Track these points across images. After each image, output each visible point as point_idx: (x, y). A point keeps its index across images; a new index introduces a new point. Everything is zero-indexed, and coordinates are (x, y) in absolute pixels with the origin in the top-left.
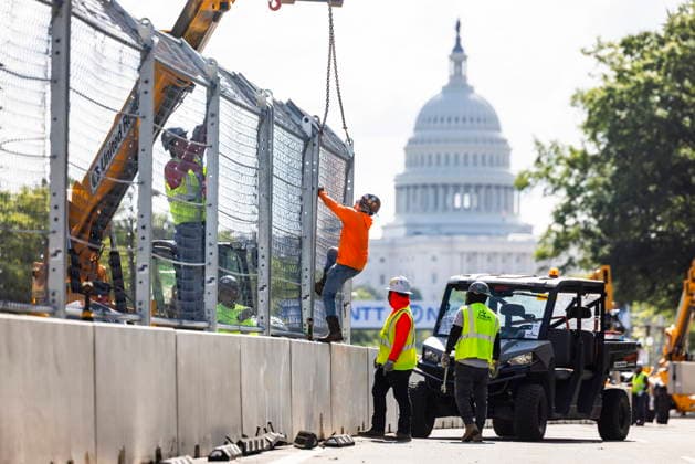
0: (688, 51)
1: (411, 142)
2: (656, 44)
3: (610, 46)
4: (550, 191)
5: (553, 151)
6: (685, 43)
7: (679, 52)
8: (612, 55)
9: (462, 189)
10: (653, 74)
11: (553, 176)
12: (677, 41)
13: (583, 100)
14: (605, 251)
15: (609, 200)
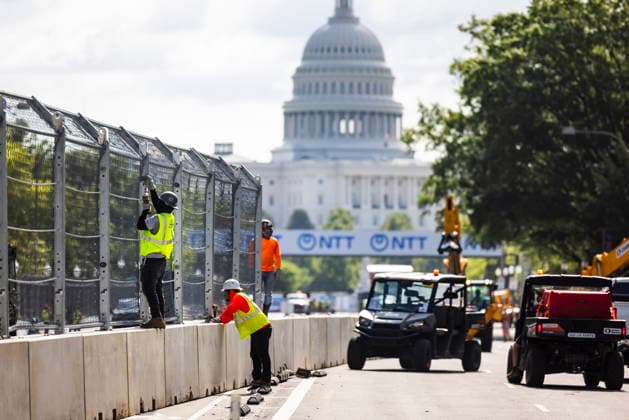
0: (549, 32)
1: (300, 70)
2: (521, 24)
3: (484, 23)
4: (431, 146)
5: (434, 112)
6: (546, 25)
7: (541, 32)
8: (485, 31)
9: (347, 117)
10: (519, 51)
11: (434, 133)
12: (539, 22)
13: (460, 69)
14: (477, 198)
15: (481, 157)
